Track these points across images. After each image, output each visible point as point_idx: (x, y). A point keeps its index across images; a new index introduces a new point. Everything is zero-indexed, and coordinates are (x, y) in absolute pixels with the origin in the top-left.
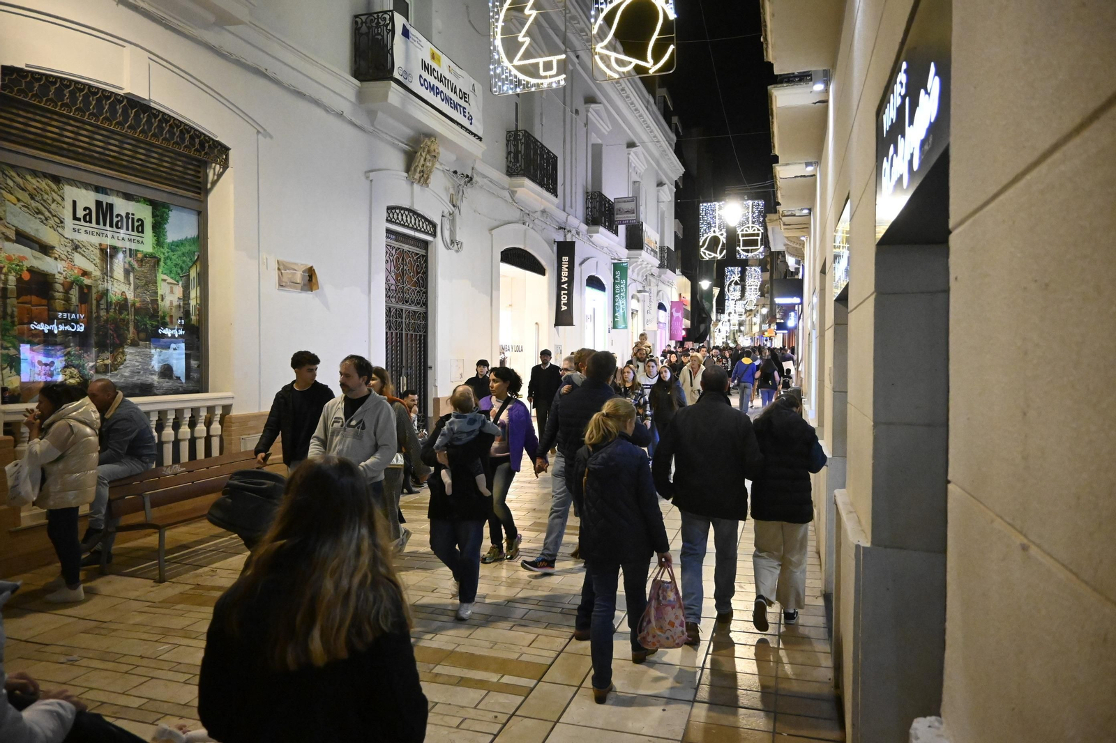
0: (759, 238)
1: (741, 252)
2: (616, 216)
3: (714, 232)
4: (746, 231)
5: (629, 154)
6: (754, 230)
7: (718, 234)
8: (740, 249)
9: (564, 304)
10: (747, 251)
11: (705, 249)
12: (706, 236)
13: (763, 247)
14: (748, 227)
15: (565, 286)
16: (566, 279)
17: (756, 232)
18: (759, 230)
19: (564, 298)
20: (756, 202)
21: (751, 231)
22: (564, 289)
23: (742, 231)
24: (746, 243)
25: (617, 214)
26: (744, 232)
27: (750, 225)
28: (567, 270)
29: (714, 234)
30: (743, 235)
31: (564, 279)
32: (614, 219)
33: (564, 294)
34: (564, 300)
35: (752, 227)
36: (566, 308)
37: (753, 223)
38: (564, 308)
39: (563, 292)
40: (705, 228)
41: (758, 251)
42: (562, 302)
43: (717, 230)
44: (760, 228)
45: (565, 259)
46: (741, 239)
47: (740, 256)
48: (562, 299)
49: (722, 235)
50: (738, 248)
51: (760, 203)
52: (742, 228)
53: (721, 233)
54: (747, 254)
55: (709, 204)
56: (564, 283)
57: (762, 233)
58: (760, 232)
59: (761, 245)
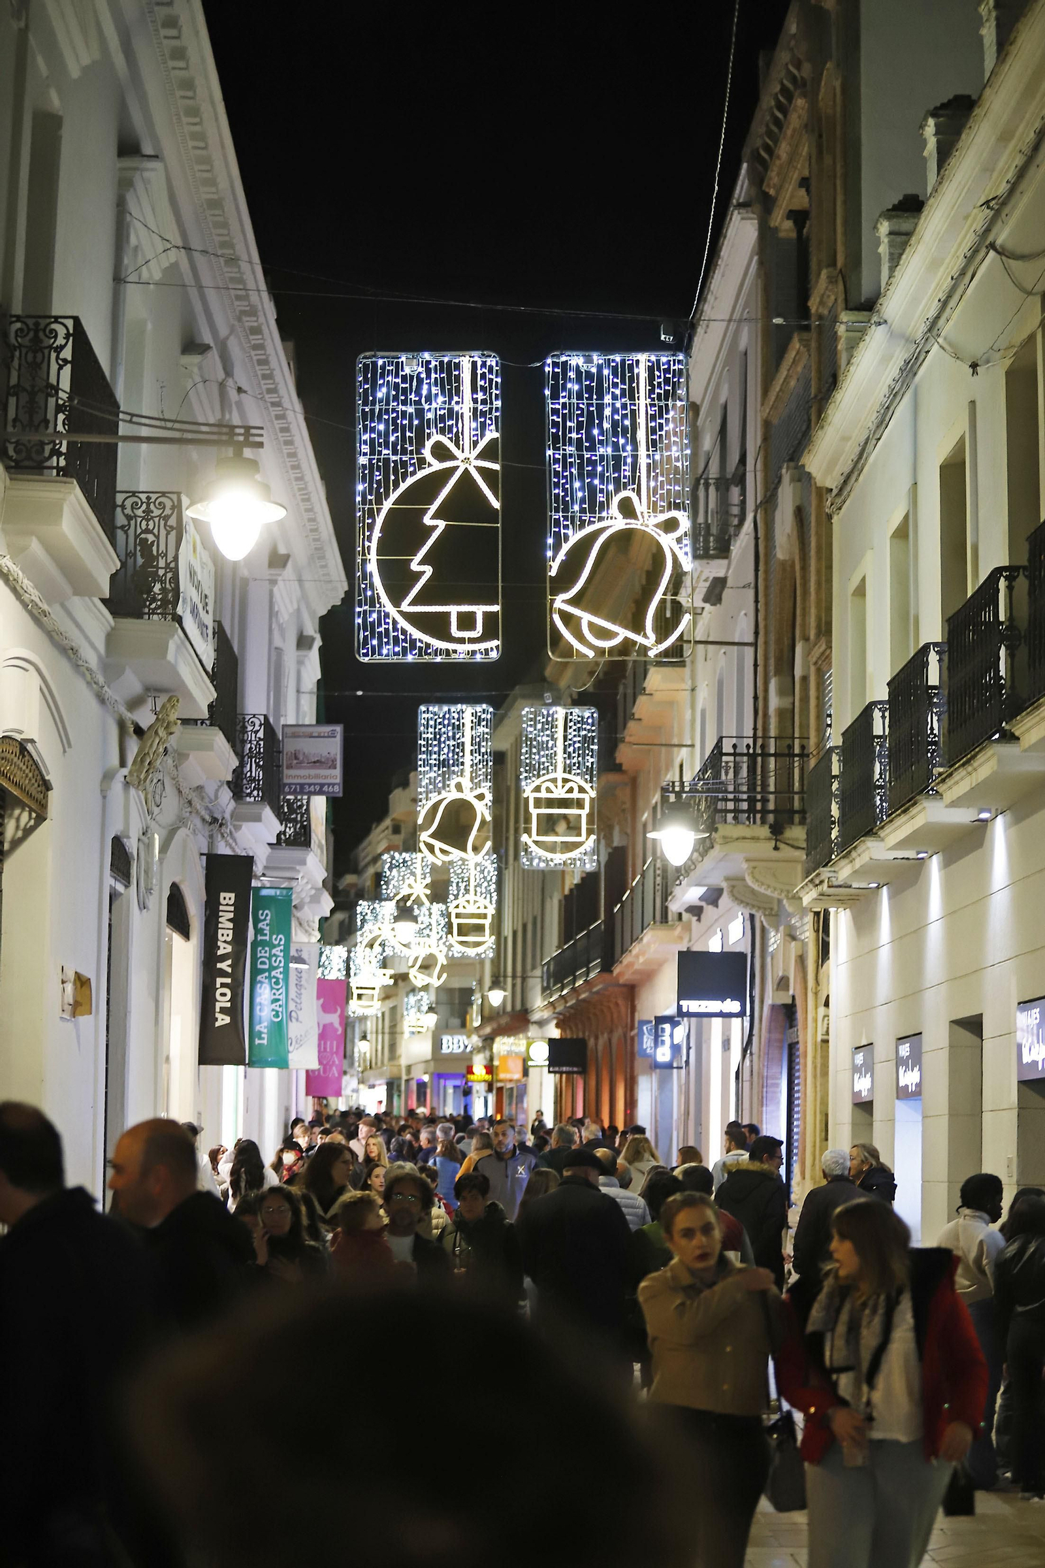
0: (584, 813)
1: (534, 848)
2: (286, 772)
3: (459, 787)
4: (548, 790)
5: (273, 582)
6: (571, 790)
7: (468, 796)
8: (530, 843)
9: (223, 1011)
10: (551, 848)
11: (432, 836)
12: (435, 798)
13: (593, 837)
14: (554, 781)
15: (225, 966)
16: (229, 949)
17: (575, 795)
18: (582, 790)
19: (223, 995)
20: (576, 711)
21: (559, 793)
22: (223, 974)
23: (537, 789)
24: (548, 825)
25: (290, 767)
26: (543, 794)
27: (560, 774)
28: (231, 925)
29: (459, 796)
30: (538, 803)
31: (224, 949)
32: (280, 780)
33: (223, 985)
34: (223, 1000)
35: (565, 781)
36: (227, 1020)
37: (568, 769)
38: (223, 1020)
39: (219, 981)
40: (433, 775)
41: (582, 849)
42: (218, 1006)
43: (466, 782)
44: (587, 786)
45: (227, 898)
46: (534, 812)
47: (531, 860)
48: (218, 996)
49: (481, 797)
50: (524, 838)
51: (587, 714)
52: (537, 782)
53: (478, 791)
54: (549, 855)
55: (445, 708)
56: (223, 958)
57: (592, 800)
58: (586, 797)
59: (590, 832)
